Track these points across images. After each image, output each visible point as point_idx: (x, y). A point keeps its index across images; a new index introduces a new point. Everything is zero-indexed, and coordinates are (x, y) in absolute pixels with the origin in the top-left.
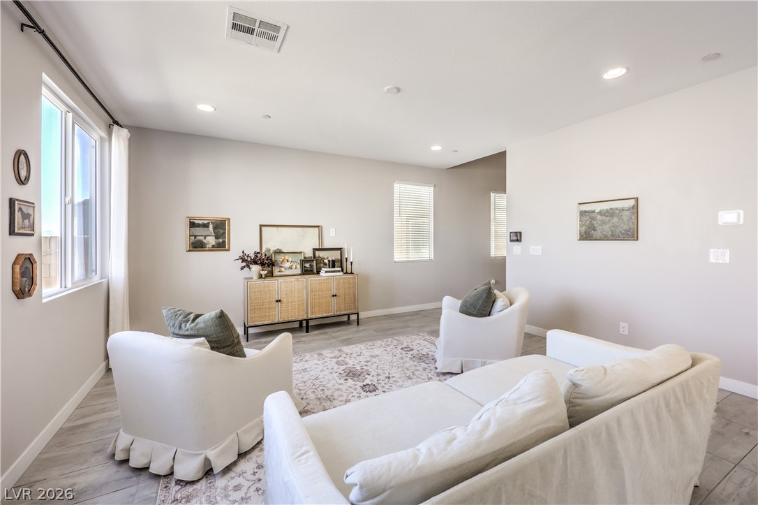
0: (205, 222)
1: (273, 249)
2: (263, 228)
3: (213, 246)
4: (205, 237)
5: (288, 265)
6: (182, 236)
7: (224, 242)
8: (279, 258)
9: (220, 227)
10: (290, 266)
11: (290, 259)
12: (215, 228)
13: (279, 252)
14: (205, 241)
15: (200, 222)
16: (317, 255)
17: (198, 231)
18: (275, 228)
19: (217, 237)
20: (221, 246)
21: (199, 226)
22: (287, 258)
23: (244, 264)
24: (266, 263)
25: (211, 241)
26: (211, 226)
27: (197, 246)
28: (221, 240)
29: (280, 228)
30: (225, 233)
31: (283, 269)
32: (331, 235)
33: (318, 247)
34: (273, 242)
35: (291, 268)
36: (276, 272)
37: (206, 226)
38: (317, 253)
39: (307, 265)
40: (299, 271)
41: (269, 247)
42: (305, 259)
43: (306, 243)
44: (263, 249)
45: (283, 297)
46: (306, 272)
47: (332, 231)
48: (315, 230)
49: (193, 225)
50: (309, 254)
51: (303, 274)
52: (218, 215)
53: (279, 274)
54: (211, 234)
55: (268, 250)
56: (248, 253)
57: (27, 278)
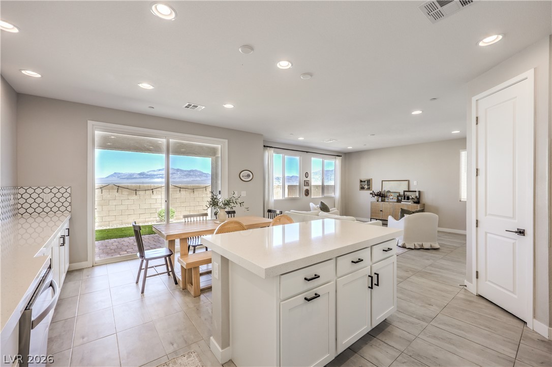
2: (383, 182)
3: (367, 189)
4: (364, 185)
5: (391, 197)
6: (358, 185)
7: (370, 187)
8: (389, 194)
9: (369, 182)
10: (392, 198)
11: (393, 195)
12: (367, 182)
13: (389, 192)
14: (364, 187)
15: (363, 180)
17: (363, 183)
18: (388, 182)
19: (368, 186)
20: (369, 189)
22: (391, 194)
24: (382, 196)
25: (366, 187)
27: (362, 188)
29: (390, 182)
30: (370, 184)
31: (389, 199)
33: (407, 190)
34: (387, 187)
35: (393, 199)
36: (386, 200)
37: (365, 181)
38: (406, 193)
39: (400, 198)
40: (396, 201)
41: (385, 189)
42: (400, 196)
43: (401, 188)
44: (383, 190)
45: (383, 210)
46: (399, 201)
47: (415, 183)
48: (407, 182)
49: (361, 181)
50: (402, 193)
51: (397, 202)
52: (368, 178)
53: (387, 201)
54: (366, 184)
55: (385, 191)
56: (376, 192)
57: (307, 193)
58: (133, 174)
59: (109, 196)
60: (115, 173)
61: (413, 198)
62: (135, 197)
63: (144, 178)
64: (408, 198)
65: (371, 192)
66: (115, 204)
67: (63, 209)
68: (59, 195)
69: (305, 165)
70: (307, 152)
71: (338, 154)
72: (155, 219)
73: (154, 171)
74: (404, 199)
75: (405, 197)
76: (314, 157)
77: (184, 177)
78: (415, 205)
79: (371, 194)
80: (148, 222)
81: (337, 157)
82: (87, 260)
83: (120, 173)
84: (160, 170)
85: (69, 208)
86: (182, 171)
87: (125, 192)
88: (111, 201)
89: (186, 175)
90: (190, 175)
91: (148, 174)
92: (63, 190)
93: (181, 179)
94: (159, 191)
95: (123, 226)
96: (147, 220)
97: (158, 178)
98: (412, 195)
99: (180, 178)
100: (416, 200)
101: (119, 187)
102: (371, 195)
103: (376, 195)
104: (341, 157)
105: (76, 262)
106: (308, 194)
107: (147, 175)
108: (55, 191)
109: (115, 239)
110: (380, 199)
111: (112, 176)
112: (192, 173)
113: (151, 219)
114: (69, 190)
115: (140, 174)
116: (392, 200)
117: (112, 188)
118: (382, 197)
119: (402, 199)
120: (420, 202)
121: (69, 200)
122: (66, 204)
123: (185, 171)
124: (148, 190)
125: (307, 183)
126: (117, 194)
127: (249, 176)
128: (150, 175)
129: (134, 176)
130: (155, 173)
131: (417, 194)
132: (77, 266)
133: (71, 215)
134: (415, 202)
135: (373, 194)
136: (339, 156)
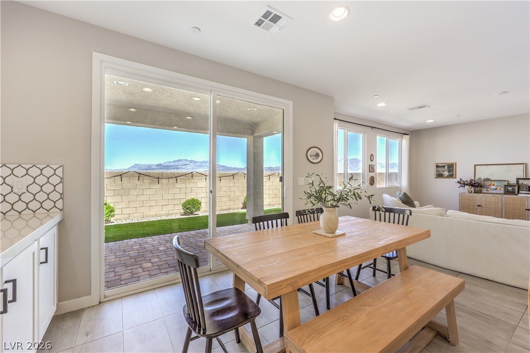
0: (443, 165)
1: (483, 178)
2: (477, 167)
3: (447, 176)
4: (443, 172)
5: (493, 187)
6: (433, 171)
7: (453, 174)
8: (488, 183)
9: (451, 167)
11: (496, 184)
12: (448, 168)
13: (488, 180)
14: (443, 174)
15: (441, 165)
16: (520, 182)
17: (440, 169)
18: (485, 166)
19: (449, 172)
20: (451, 176)
21: (440, 167)
22: (493, 183)
23: (460, 185)
24: (477, 186)
25: (446, 173)
26: (446, 167)
27: (440, 176)
28: (451, 173)
29: (489, 166)
30: (453, 170)
31: (490, 190)
33: (522, 177)
34: (483, 174)
35: (496, 189)
36: (484, 191)
37: (444, 167)
39: (510, 189)
40: (503, 192)
41: (480, 176)
42: (509, 185)
43: (511, 175)
44: (477, 178)
45: (483, 204)
46: (509, 193)
48: (522, 166)
49: (437, 166)
50: (513, 182)
51: (505, 194)
52: (450, 161)
53: (486, 192)
54: (447, 170)
55: (480, 179)
56: (465, 179)
57: (372, 181)
58: (152, 165)
59: (129, 185)
60: (136, 164)
62: (157, 186)
63: (161, 168)
65: (458, 179)
66: (135, 194)
67: (48, 204)
68: (41, 180)
69: (370, 145)
70: (372, 127)
71: (404, 132)
72: (179, 211)
73: (170, 162)
74: (518, 190)
75: (519, 186)
76: (380, 134)
77: (197, 168)
79: (458, 182)
80: (171, 214)
82: (89, 293)
83: (140, 165)
84: (175, 161)
85: (59, 204)
87: (147, 180)
88: (131, 190)
89: (198, 166)
90: (202, 166)
91: (165, 165)
92: (48, 172)
94: (183, 179)
95: (144, 220)
96: (170, 212)
97: (174, 169)
101: (140, 174)
103: (466, 185)
104: (409, 136)
105: (70, 299)
106: (374, 183)
107: (163, 166)
108: (34, 172)
109: (136, 240)
110: (473, 189)
111: (133, 167)
112: (204, 164)
113: (175, 211)
114: (59, 172)
115: (157, 165)
117: (133, 176)
119: (514, 189)
121: (59, 188)
122: (55, 196)
123: (198, 162)
124: (172, 178)
125: (372, 169)
126: (138, 183)
127: (317, 155)
128: (166, 166)
129: (153, 167)
130: (171, 164)
132: (71, 305)
133: (64, 216)
135: (463, 184)
136: (407, 134)
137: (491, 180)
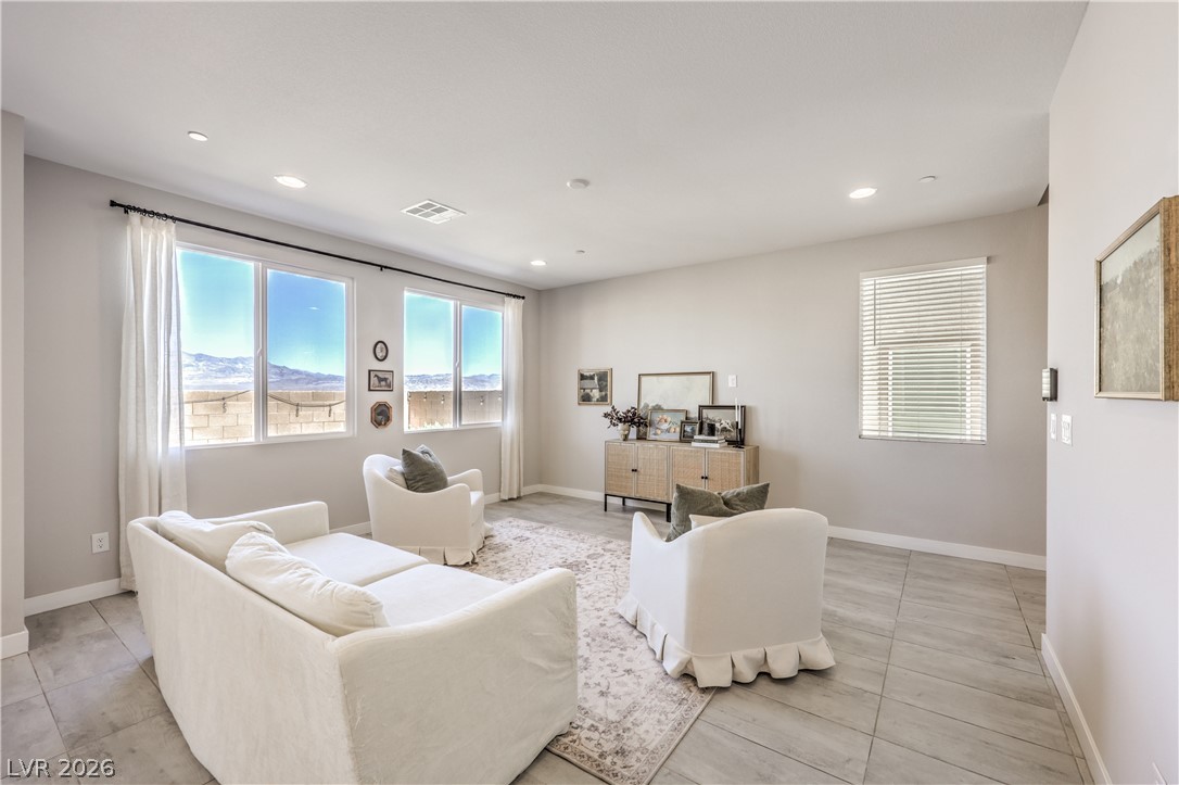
0: (592, 374)
1: (651, 405)
2: (643, 378)
3: (597, 399)
4: (592, 389)
5: (665, 426)
6: (574, 389)
7: (606, 395)
8: (657, 417)
9: (603, 378)
10: (667, 429)
11: (669, 419)
12: (599, 380)
13: (658, 409)
14: (591, 394)
15: (588, 374)
16: (704, 415)
17: (587, 383)
18: (655, 378)
19: (601, 391)
20: (603, 399)
21: (587, 378)
22: (665, 417)
24: (637, 422)
25: (596, 394)
26: (596, 378)
27: (586, 399)
28: (603, 393)
29: (661, 378)
30: (607, 384)
31: (659, 432)
32: (730, 385)
33: (707, 404)
34: (657, 394)
35: (668, 431)
36: (650, 435)
37: (592, 378)
38: (706, 413)
39: (688, 429)
40: (676, 438)
41: (646, 401)
42: (688, 421)
43: (692, 398)
44: (642, 405)
45: (640, 466)
46: (685, 438)
47: (731, 381)
48: (707, 378)
49: (583, 377)
50: (694, 414)
51: (681, 441)
52: (602, 366)
53: (653, 437)
54: (596, 385)
55: (646, 406)
56: (622, 409)
57: (381, 415)
61: (724, 429)
64: (712, 430)
65: (608, 409)
70: (381, 268)
71: (513, 291)
74: (701, 433)
75: (702, 424)
76: (414, 288)
77: (219, 375)
78: (732, 451)
79: (606, 415)
81: (507, 299)
86: (210, 359)
89: (222, 371)
93: (209, 380)
98: (723, 420)
99: (205, 377)
100: (734, 435)
102: (608, 421)
103: (620, 420)
104: (522, 301)
110: (633, 431)
112: (240, 366)
116: (665, 436)
118: (639, 424)
119: (693, 430)
120: (746, 442)
123: (221, 360)
125: (382, 381)
131: (738, 418)
134: (730, 442)
135: (615, 418)
136: (518, 297)
137: (662, 410)
